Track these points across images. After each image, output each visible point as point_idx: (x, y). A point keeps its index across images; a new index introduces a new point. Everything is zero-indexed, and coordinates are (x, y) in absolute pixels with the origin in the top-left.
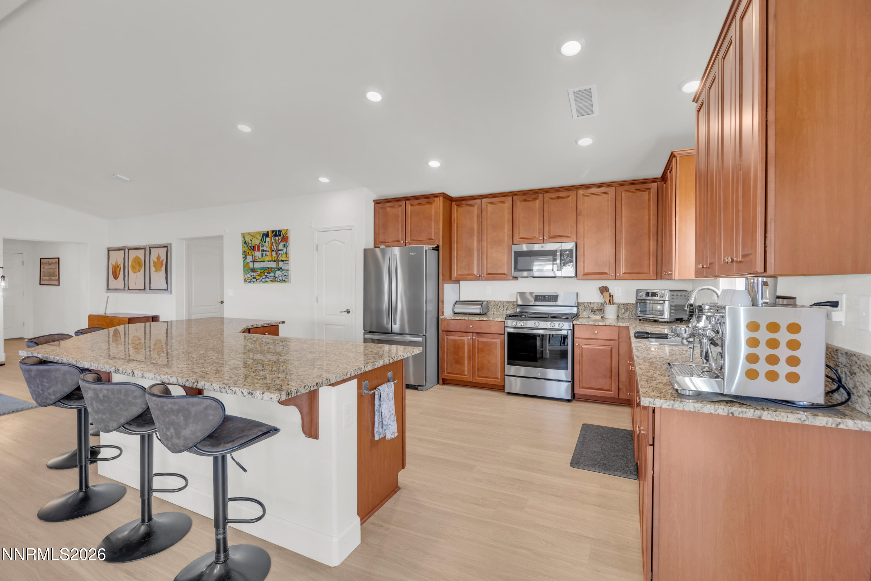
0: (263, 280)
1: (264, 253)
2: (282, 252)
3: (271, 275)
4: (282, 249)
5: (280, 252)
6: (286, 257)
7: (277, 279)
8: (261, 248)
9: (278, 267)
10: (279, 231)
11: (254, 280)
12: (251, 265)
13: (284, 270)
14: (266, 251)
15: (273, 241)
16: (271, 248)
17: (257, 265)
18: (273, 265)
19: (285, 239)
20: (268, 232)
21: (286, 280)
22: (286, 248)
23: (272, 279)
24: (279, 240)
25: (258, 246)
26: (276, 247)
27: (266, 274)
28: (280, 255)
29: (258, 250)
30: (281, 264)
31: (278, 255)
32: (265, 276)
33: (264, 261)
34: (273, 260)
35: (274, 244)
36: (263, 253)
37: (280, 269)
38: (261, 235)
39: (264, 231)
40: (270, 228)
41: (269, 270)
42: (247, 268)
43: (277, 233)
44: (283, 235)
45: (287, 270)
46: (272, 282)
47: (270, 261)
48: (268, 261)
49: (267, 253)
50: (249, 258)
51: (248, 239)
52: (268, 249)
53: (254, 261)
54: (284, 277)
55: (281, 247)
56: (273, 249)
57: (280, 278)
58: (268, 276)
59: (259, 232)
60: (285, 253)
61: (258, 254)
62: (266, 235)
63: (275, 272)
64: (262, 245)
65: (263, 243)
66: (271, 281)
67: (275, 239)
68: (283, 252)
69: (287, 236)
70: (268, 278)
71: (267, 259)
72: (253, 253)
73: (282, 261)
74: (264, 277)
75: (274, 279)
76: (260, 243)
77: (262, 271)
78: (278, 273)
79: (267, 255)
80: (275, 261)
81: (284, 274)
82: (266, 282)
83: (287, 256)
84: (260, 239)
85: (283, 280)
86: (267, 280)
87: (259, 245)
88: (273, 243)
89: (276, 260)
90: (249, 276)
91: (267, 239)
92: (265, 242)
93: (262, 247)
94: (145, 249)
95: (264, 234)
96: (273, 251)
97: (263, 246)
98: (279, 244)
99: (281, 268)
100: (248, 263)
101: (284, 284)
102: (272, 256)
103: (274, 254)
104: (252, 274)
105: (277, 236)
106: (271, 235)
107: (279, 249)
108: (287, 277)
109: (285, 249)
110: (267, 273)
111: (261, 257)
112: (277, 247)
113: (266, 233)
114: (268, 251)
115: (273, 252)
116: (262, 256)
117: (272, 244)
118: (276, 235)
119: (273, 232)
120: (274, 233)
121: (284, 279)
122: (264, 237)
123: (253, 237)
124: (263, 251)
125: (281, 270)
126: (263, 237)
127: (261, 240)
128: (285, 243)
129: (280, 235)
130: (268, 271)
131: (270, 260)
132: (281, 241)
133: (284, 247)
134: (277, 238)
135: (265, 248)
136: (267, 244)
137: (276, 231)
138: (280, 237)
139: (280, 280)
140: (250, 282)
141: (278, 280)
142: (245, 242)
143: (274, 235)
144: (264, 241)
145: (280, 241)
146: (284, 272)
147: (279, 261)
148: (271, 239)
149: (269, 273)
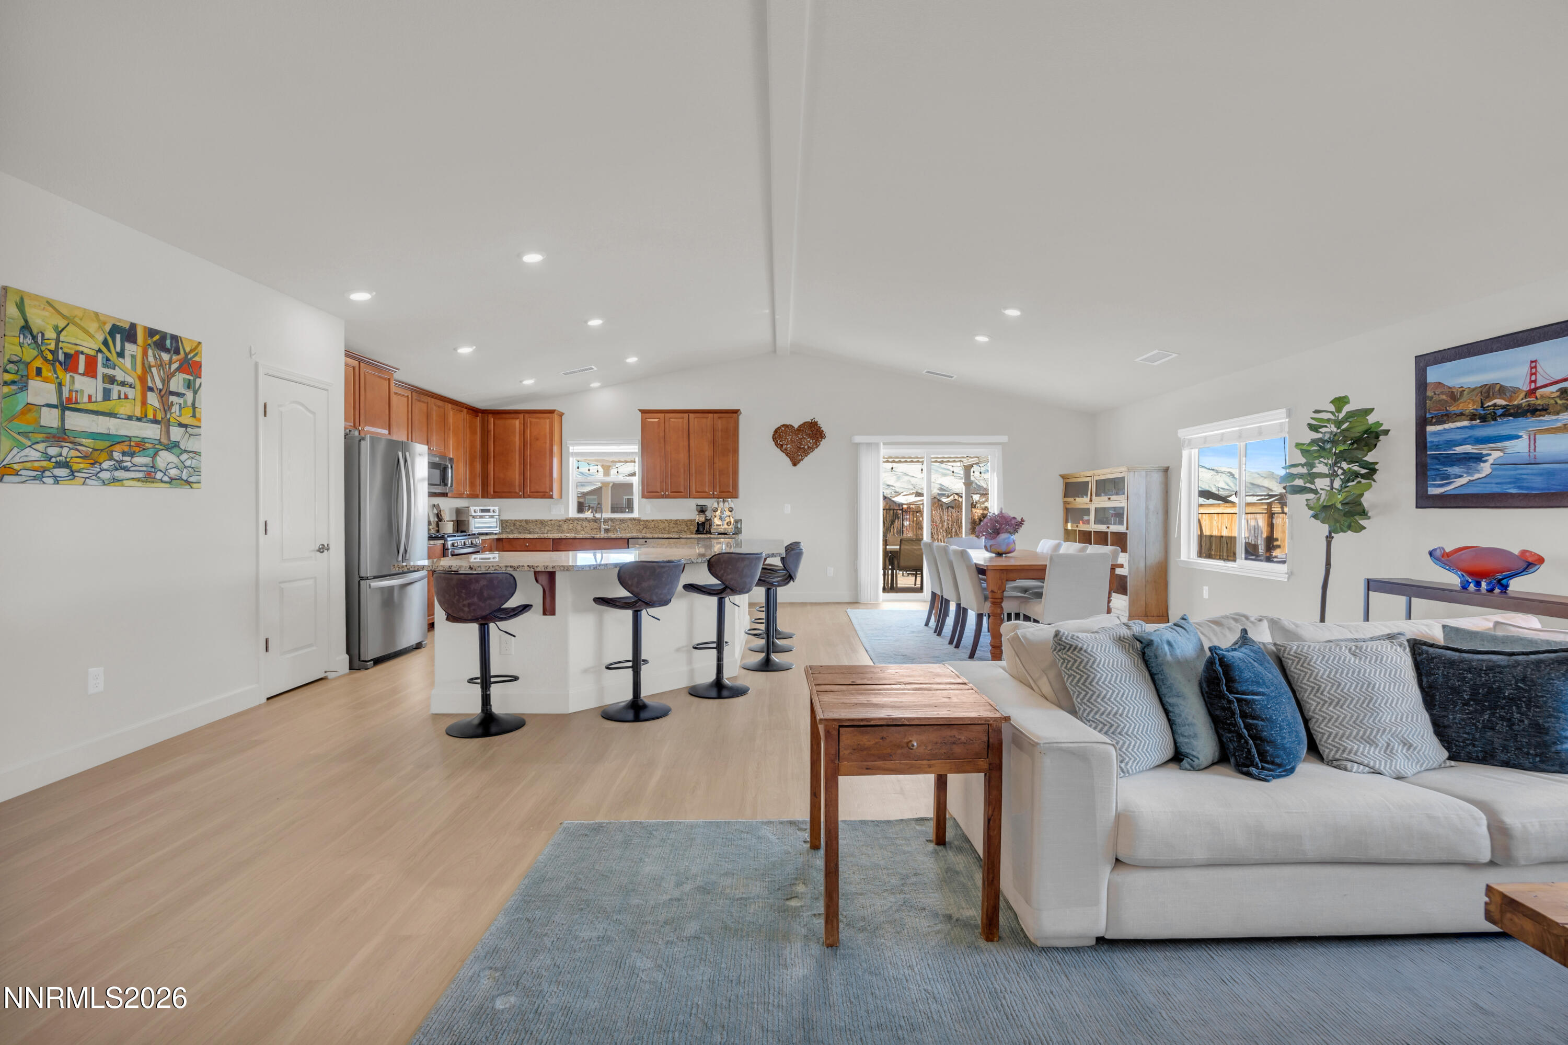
0: (105, 475)
1: (115, 389)
2: (181, 401)
3: (138, 460)
4: (182, 390)
5: (172, 399)
6: (194, 416)
7: (159, 475)
8: (101, 370)
9: (164, 441)
10: (175, 338)
11: (61, 471)
12: (50, 419)
13: (186, 451)
14: (123, 384)
15: (151, 359)
16: (143, 380)
17: (80, 424)
18: (151, 432)
19: (191, 367)
20: (132, 326)
21: (191, 479)
22: (195, 392)
23: (140, 475)
24: (170, 362)
25: (91, 359)
26: (163, 381)
27: (117, 455)
28: (175, 409)
29: (91, 373)
30: (176, 433)
31: (166, 406)
32: (113, 463)
33: (111, 414)
34: (151, 416)
35: (154, 370)
36: (108, 386)
37: (173, 447)
38: (108, 328)
39: (120, 320)
40: (144, 319)
41: (137, 446)
43: (164, 341)
44: (186, 354)
45: (195, 453)
46: (139, 484)
47: (139, 419)
48: (130, 418)
49: (131, 393)
50: (42, 391)
51: (39, 320)
52: (129, 380)
53: (66, 406)
54: (185, 470)
55: (177, 383)
56: (150, 384)
57: (173, 472)
58: (129, 464)
59: (97, 314)
60: (189, 403)
61: (86, 386)
62: (130, 334)
63: (156, 454)
64: (108, 359)
65: (113, 357)
66: (138, 479)
67: (160, 356)
68: (185, 402)
69: (197, 359)
70: (126, 469)
71: (125, 409)
72: (64, 376)
73: (181, 425)
74: (106, 465)
75: (149, 476)
76: (100, 351)
77: (101, 445)
78: (165, 458)
79: (126, 397)
80: (155, 421)
81: (188, 463)
82: (115, 480)
83: (197, 415)
84: (100, 338)
85: (181, 479)
86: (120, 474)
87: (95, 358)
88: (150, 367)
89: (159, 418)
90: (33, 454)
91: (130, 348)
92: (121, 355)
93: (105, 366)
95: (116, 328)
96: (151, 389)
97: (108, 363)
98: (173, 375)
99: (176, 445)
100: (32, 408)
101: (185, 491)
102: (144, 403)
103: (153, 399)
104: (53, 451)
105: (167, 351)
106: (145, 340)
107: (173, 388)
108: (196, 470)
109: (189, 395)
110: (124, 454)
111: (100, 398)
112: (166, 381)
113: (127, 326)
114: (131, 386)
115: (149, 394)
116: (107, 395)
117: (146, 369)
118: (160, 346)
119: (151, 332)
120: (157, 337)
121: (184, 477)
122: (118, 337)
123: (68, 320)
124: (111, 380)
125: (175, 450)
126: (111, 334)
127: (105, 343)
128: (191, 378)
129: (177, 352)
130: (126, 449)
131: (138, 413)
132: (178, 370)
133: (189, 387)
134: (166, 357)
135: (119, 375)
136: (127, 362)
137: (164, 336)
138: (175, 357)
139: (172, 479)
140: (39, 479)
141: (166, 479)
142: (26, 328)
143: (155, 343)
144: (118, 349)
145: (175, 366)
146: (184, 457)
147: (168, 424)
148: (145, 354)
149: (132, 455)
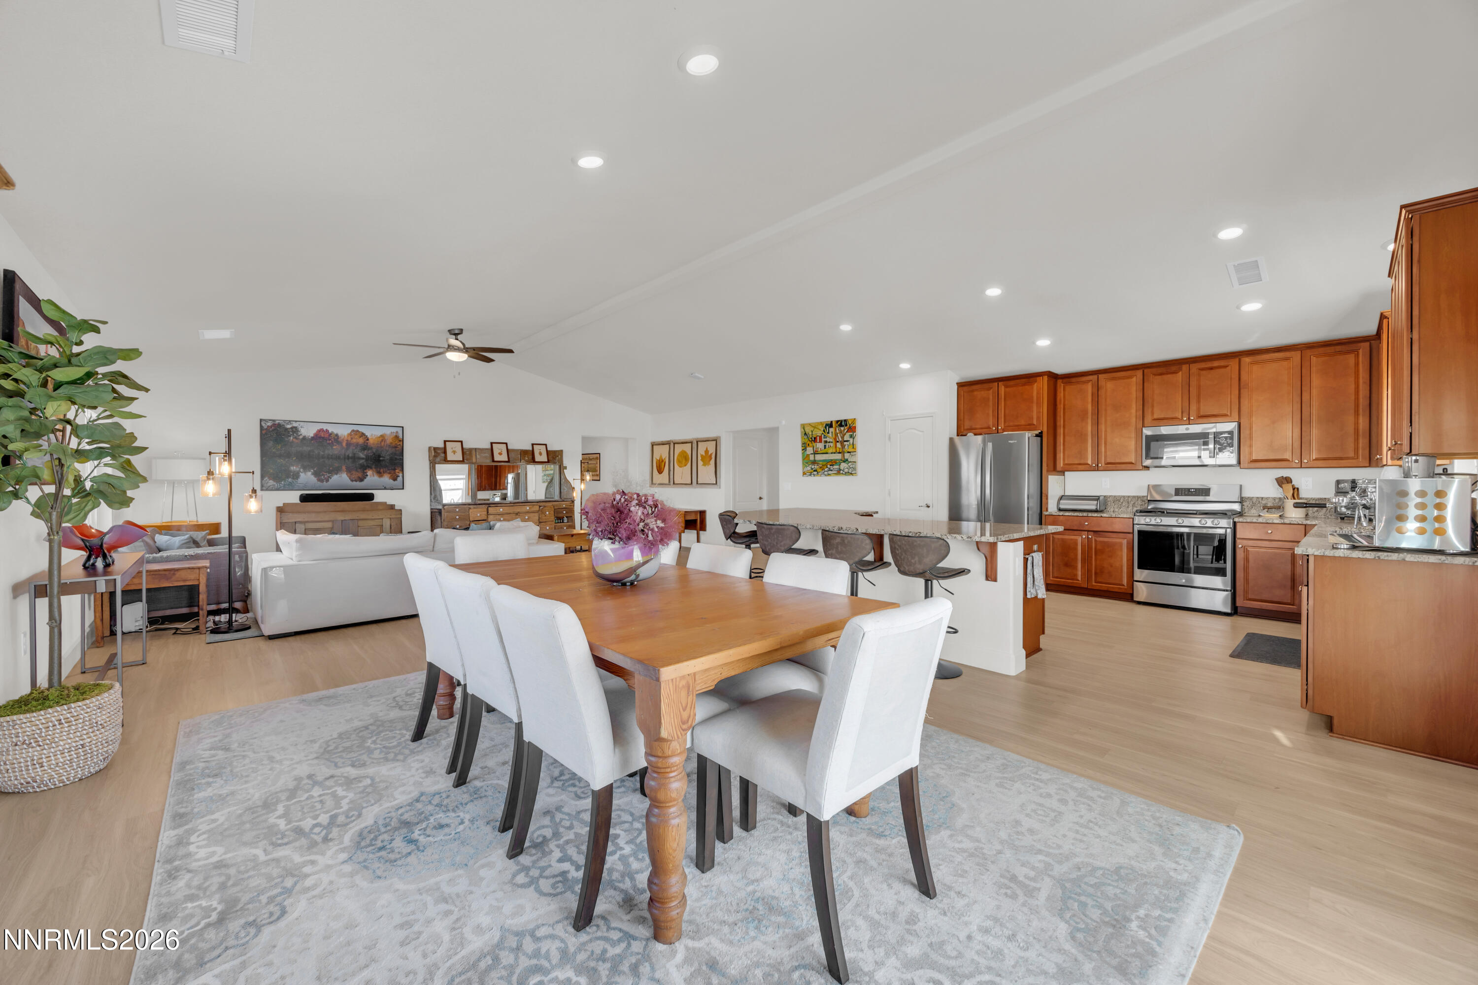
0: (826, 473)
1: (827, 444)
2: (848, 443)
3: (835, 467)
4: (848, 439)
5: (845, 443)
6: (853, 448)
7: (841, 472)
8: (823, 440)
9: (843, 459)
10: (845, 421)
11: (815, 473)
12: (812, 458)
13: (850, 462)
14: (829, 442)
15: (838, 431)
16: (835, 439)
17: (819, 457)
18: (838, 457)
19: (852, 429)
20: (832, 422)
21: (852, 473)
22: (854, 439)
23: (836, 472)
25: (820, 437)
27: (829, 466)
28: (846, 447)
29: (820, 441)
30: (847, 456)
31: (843, 446)
32: (828, 469)
33: (827, 453)
34: (838, 451)
35: (839, 434)
36: (825, 444)
37: (845, 461)
38: (824, 426)
39: (828, 422)
40: (834, 418)
41: (833, 463)
42: (806, 460)
43: (841, 423)
44: (850, 425)
45: (854, 462)
47: (835, 453)
48: (832, 453)
49: (831, 444)
50: (810, 450)
51: (808, 430)
52: (831, 440)
53: (815, 453)
54: (850, 469)
55: (846, 437)
56: (838, 440)
57: (846, 470)
58: (832, 469)
59: (821, 422)
60: (851, 444)
61: (820, 446)
62: (830, 425)
63: (840, 465)
65: (826, 434)
66: (835, 474)
67: (840, 429)
69: (854, 425)
71: (830, 450)
72: (814, 444)
73: (848, 452)
74: (826, 469)
75: (839, 472)
76: (823, 434)
77: (824, 463)
78: (843, 466)
79: (830, 447)
80: (839, 453)
82: (829, 475)
83: (855, 447)
84: (822, 430)
85: (849, 473)
86: (830, 472)
87: (822, 436)
89: (841, 451)
90: (809, 468)
91: (831, 430)
92: (828, 433)
93: (824, 438)
94: (691, 443)
95: (827, 425)
96: (838, 442)
97: (825, 436)
98: (845, 434)
99: (847, 460)
100: (808, 455)
101: (851, 477)
102: (836, 447)
103: (839, 445)
104: (813, 467)
105: (842, 426)
106: (835, 425)
107: (845, 440)
108: (854, 469)
109: (851, 440)
110: (831, 465)
111: (823, 449)
112: (842, 438)
113: (830, 423)
114: (832, 442)
116: (825, 448)
117: (836, 435)
118: (841, 425)
119: (837, 422)
123: (815, 427)
124: (826, 442)
125: (847, 462)
126: (826, 427)
127: (824, 431)
128: (852, 433)
129: (846, 425)
131: (834, 451)
132: (847, 432)
133: (851, 437)
134: (842, 428)
135: (828, 440)
136: (830, 435)
137: (841, 421)
138: (846, 428)
139: (846, 473)
140: (810, 475)
141: (844, 473)
142: (805, 434)
143: (838, 425)
144: (827, 431)
145: (845, 431)
146: (850, 464)
147: (844, 453)
148: (836, 430)
149: (833, 465)
